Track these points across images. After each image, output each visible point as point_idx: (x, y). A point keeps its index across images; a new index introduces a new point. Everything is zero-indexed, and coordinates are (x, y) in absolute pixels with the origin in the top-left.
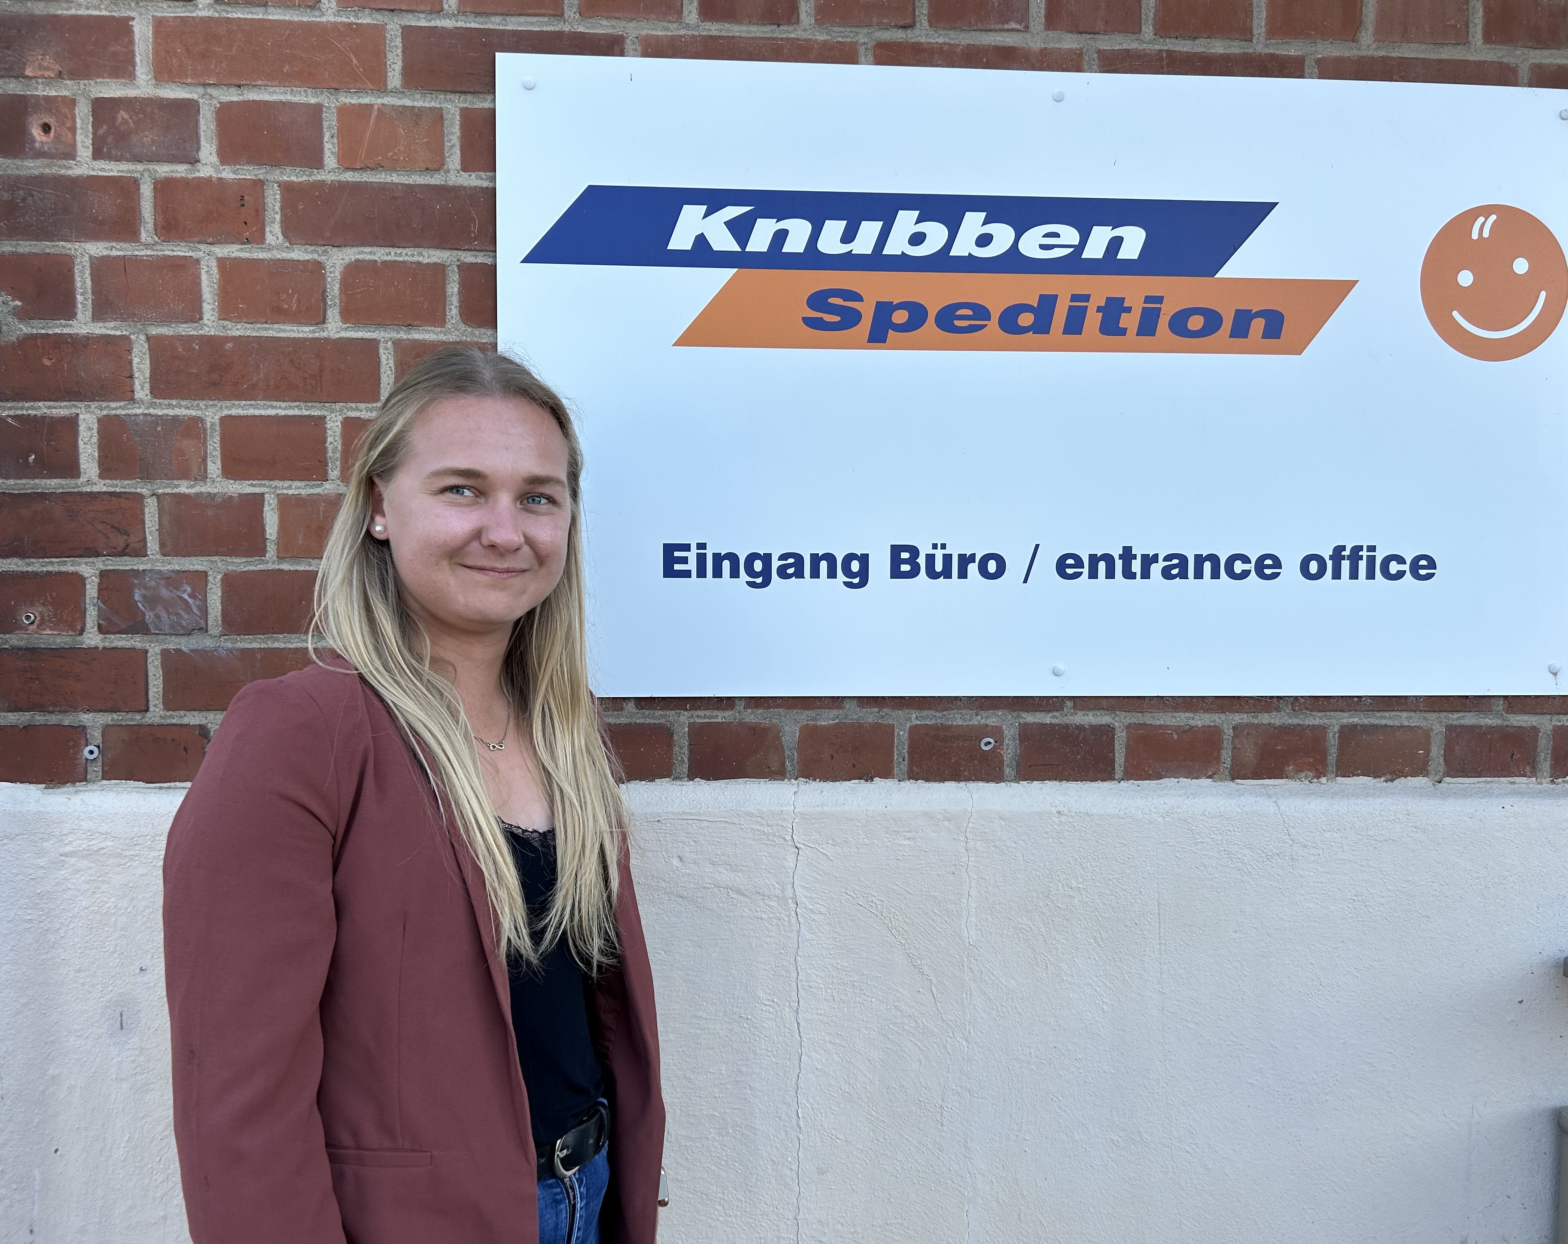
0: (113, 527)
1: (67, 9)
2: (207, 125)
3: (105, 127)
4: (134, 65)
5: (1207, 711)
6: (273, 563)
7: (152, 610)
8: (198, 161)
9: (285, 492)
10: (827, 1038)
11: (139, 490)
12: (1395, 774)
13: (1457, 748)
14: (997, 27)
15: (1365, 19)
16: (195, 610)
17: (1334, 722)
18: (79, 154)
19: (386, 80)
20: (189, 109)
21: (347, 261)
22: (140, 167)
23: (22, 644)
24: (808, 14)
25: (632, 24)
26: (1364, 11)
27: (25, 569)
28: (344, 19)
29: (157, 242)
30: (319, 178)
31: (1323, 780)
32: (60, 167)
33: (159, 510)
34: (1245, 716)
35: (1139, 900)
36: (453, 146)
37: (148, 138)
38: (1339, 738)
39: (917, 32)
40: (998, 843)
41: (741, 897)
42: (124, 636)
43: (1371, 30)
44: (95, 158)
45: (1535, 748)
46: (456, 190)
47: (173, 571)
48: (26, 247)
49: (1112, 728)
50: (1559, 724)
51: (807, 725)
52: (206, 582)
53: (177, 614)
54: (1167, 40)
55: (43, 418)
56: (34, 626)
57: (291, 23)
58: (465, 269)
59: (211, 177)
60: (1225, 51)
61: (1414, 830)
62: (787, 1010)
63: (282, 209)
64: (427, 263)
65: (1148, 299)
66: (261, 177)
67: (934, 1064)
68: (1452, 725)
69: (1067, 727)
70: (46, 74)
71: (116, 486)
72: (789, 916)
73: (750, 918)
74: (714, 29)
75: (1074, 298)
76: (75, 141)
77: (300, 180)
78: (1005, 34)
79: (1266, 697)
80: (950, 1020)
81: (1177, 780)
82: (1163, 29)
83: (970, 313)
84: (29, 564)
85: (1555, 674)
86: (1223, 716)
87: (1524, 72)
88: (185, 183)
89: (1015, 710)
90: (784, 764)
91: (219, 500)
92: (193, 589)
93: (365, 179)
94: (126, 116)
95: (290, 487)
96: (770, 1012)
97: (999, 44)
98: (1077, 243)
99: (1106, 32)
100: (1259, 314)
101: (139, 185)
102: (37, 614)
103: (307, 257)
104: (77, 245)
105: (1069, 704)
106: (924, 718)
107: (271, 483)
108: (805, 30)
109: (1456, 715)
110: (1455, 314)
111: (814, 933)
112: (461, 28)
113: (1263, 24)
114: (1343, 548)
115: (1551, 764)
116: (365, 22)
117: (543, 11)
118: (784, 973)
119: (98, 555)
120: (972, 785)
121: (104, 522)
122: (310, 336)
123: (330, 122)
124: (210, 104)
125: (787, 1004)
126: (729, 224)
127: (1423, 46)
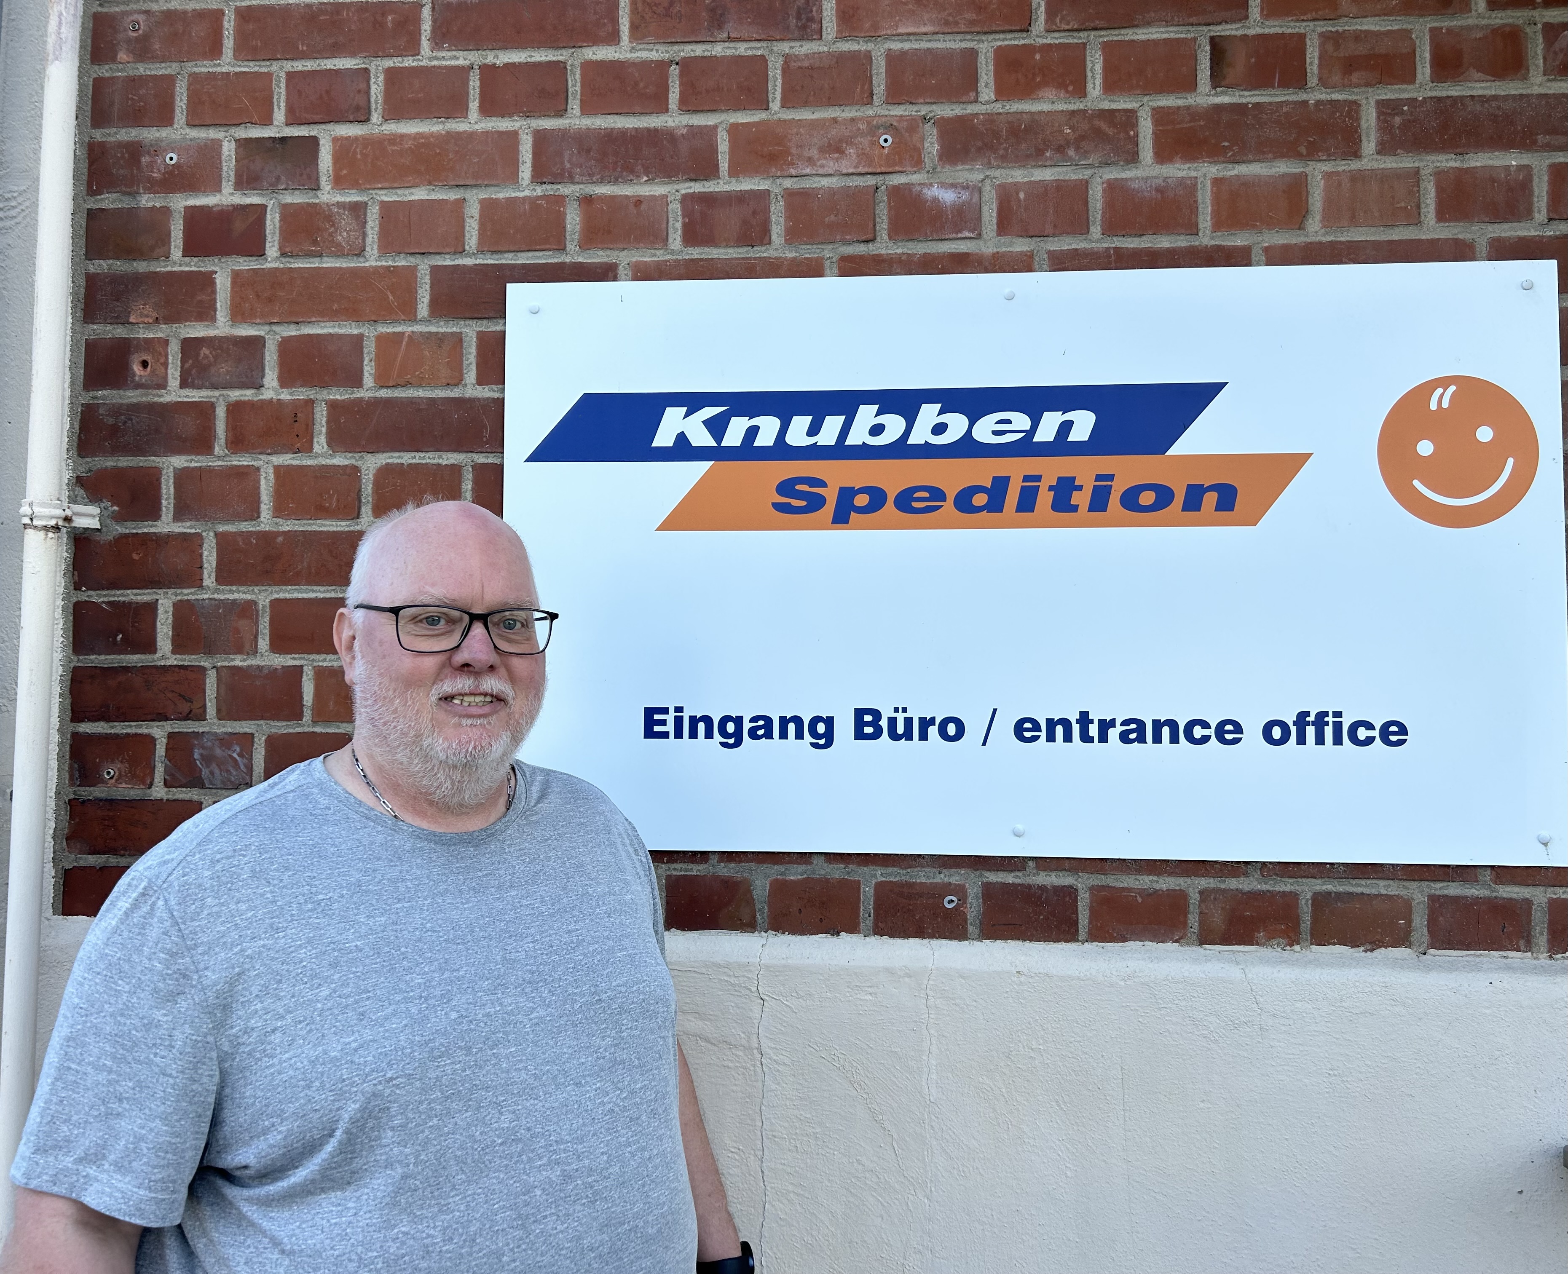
0: (180, 695)
1: (164, 267)
2: (271, 356)
3: (190, 361)
4: (215, 310)
5: (1171, 874)
6: (308, 726)
7: (208, 767)
8: (263, 386)
9: (321, 664)
10: (790, 1188)
11: (202, 664)
12: (1374, 944)
13: (1441, 918)
14: (951, 236)
15: (1311, 208)
16: (242, 767)
17: (1306, 888)
18: (169, 384)
19: (416, 311)
20: (255, 345)
21: (379, 465)
22: (217, 393)
23: (103, 795)
24: (779, 235)
25: (624, 253)
26: (1310, 200)
27: (109, 732)
28: (384, 263)
29: (226, 455)
30: (358, 395)
31: (1297, 948)
32: (154, 395)
33: (218, 680)
34: (1212, 880)
35: (1101, 1065)
36: (471, 363)
37: (223, 369)
38: (1312, 905)
39: (877, 244)
40: (958, 1001)
41: (709, 1046)
42: (184, 789)
43: (1318, 217)
44: (181, 387)
45: (1529, 922)
46: (472, 401)
47: (226, 733)
48: (124, 462)
49: (1076, 889)
50: (1555, 897)
51: (777, 879)
52: (253, 742)
53: (228, 771)
54: (1115, 239)
55: (130, 603)
56: (113, 781)
57: (340, 268)
58: (478, 469)
59: (272, 399)
60: (1172, 245)
61: (1393, 1003)
62: (752, 1158)
63: (328, 422)
64: (446, 465)
65: (1099, 478)
66: (312, 397)
67: (896, 1221)
68: (1435, 895)
69: (1029, 887)
70: (146, 320)
71: (185, 660)
72: (754, 1066)
73: (718, 1066)
74: (695, 253)
75: (1026, 478)
76: (166, 374)
77: (343, 397)
78: (960, 242)
79: (1232, 862)
80: (912, 1177)
81: (1142, 943)
82: (1111, 228)
83: (927, 495)
84: (112, 727)
85: (1546, 845)
86: (1189, 880)
87: (1482, 245)
88: (251, 404)
89: (978, 870)
90: (754, 917)
91: (266, 671)
92: (242, 750)
93: (396, 395)
94: (207, 352)
95: (325, 660)
96: (736, 1160)
97: (954, 251)
98: (1028, 428)
99: (1054, 236)
100: (1212, 488)
101: (215, 408)
102: (116, 770)
103: (346, 462)
104: (164, 459)
105: (1030, 863)
106: (890, 875)
107: (310, 656)
108: (776, 249)
109: (1439, 885)
110: (1416, 483)
111: (778, 1084)
112: (480, 265)
113: (1209, 218)
114: (1308, 714)
115: (1549, 940)
116: (400, 264)
117: (548, 246)
118: (749, 1122)
119: (167, 719)
120: (935, 943)
121: (173, 691)
122: (347, 529)
123: (370, 349)
124: (274, 339)
125: (752, 1152)
126: (705, 423)
127: (1373, 229)
